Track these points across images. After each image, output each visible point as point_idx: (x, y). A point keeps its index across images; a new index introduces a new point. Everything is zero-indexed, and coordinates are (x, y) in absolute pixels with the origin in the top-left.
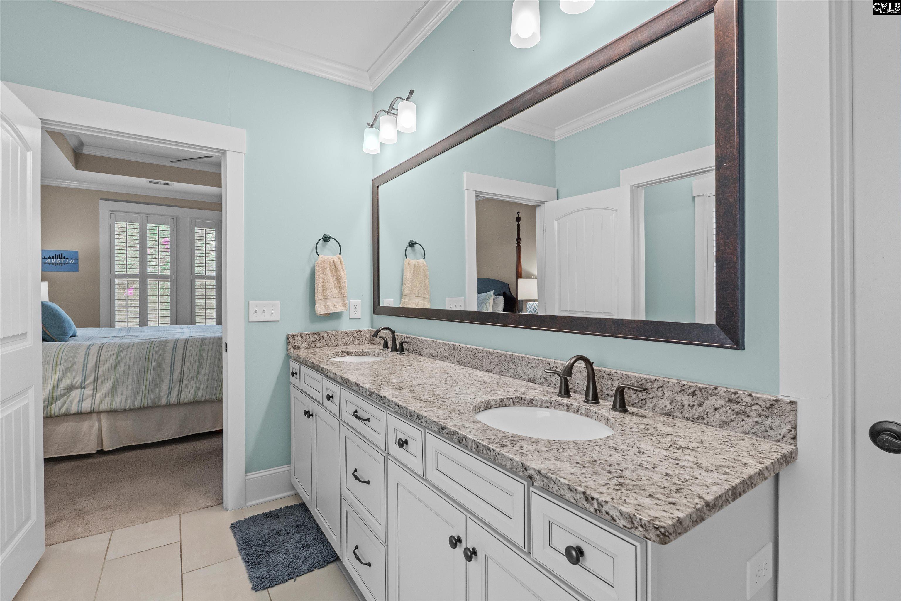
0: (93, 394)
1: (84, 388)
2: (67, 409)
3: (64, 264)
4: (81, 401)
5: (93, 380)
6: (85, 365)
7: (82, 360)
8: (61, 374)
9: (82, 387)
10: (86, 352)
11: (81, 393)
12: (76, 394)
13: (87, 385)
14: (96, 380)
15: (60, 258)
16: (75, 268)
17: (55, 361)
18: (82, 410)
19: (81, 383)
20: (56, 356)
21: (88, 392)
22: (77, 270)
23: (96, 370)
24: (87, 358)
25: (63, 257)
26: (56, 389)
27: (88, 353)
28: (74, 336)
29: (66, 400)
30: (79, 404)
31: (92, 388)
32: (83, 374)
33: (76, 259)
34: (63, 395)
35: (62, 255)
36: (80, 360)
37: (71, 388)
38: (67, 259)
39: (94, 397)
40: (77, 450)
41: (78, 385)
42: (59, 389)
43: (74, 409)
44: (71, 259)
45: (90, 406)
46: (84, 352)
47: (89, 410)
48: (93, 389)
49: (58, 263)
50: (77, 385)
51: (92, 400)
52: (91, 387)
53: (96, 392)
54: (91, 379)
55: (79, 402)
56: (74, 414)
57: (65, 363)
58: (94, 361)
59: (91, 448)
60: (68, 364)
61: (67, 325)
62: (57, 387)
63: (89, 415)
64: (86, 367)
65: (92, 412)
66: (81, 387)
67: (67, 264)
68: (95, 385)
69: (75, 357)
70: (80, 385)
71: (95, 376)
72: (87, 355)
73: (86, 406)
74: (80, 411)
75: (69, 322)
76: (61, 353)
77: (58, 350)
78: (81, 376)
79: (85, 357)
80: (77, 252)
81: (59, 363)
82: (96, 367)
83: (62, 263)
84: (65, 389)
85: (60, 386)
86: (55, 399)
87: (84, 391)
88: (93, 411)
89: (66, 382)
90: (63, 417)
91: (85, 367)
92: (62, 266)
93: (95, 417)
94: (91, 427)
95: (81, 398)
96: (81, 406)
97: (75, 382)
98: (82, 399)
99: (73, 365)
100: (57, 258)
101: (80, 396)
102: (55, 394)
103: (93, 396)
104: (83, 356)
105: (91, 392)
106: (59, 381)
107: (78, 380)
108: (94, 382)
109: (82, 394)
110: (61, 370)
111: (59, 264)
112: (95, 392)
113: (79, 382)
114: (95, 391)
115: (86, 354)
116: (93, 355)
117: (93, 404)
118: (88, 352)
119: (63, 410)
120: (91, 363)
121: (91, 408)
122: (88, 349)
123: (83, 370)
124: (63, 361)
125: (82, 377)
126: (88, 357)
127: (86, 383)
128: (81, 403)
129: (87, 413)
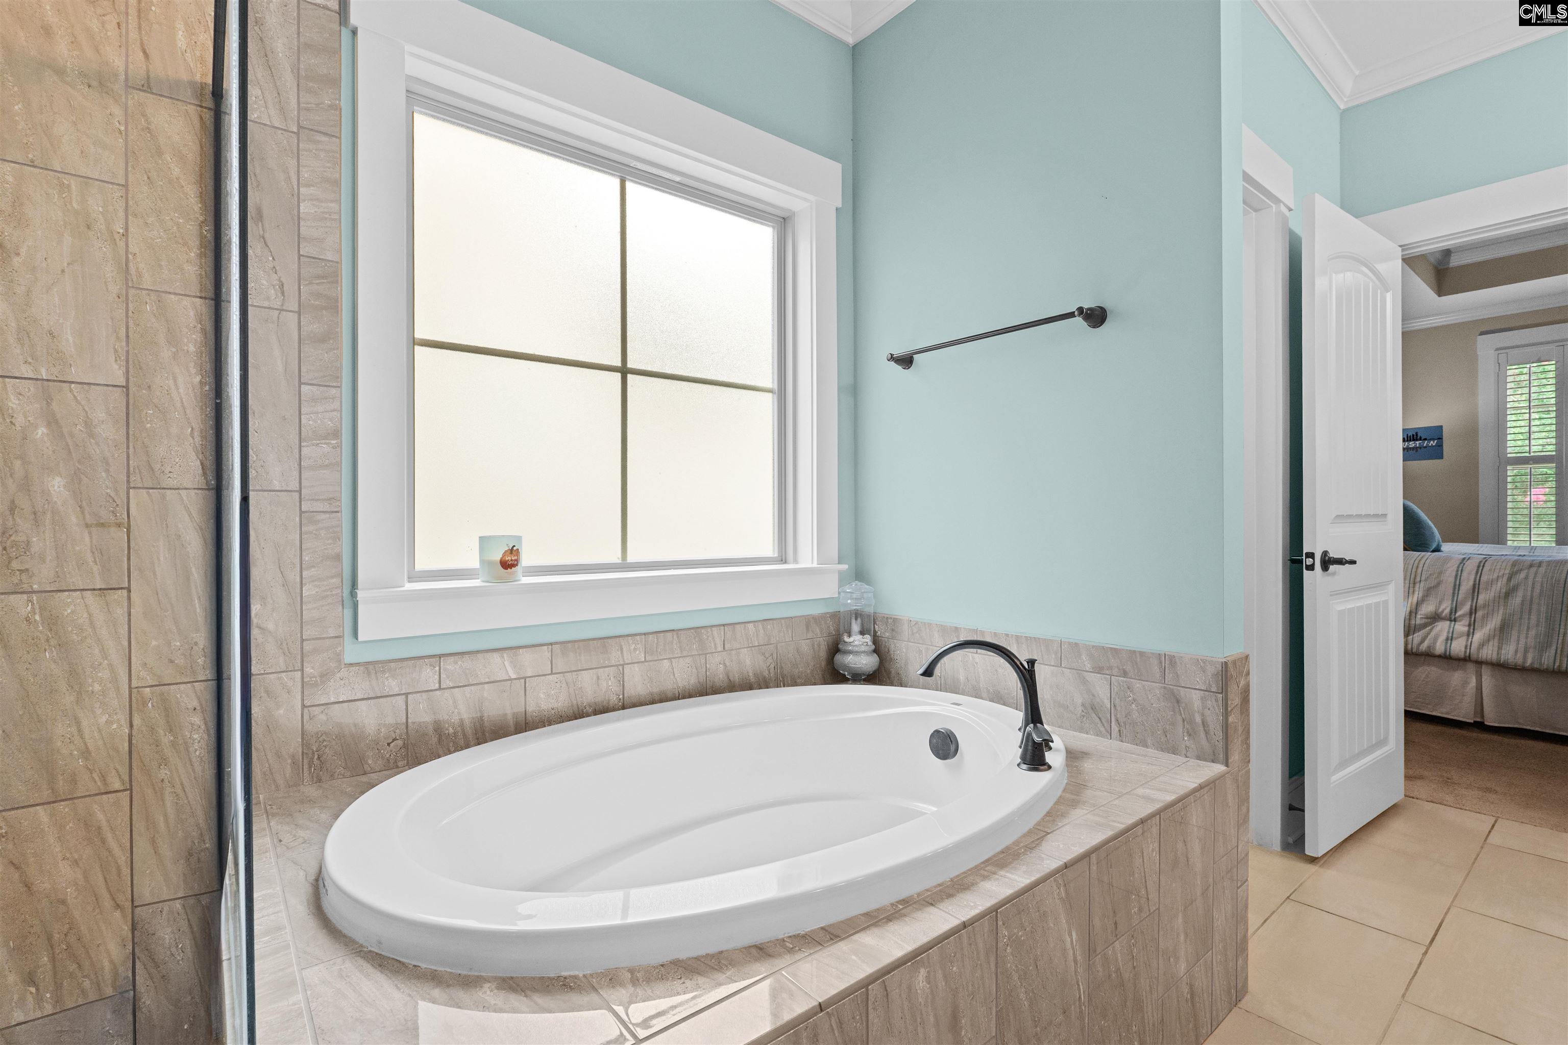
0: (1469, 631)
1: (1455, 620)
2: (1429, 647)
3: (1420, 448)
4: (1450, 639)
5: (1468, 611)
6: (1456, 587)
7: (1452, 580)
8: (1421, 595)
9: (1452, 618)
10: (1458, 567)
11: (1450, 627)
12: (1442, 628)
13: (1460, 616)
14: (1474, 611)
15: (1414, 440)
16: (1437, 453)
17: (1413, 576)
18: (1452, 652)
19: (1451, 613)
20: (1414, 570)
21: (1461, 627)
22: (1440, 456)
23: (1473, 596)
24: (1459, 577)
25: (1419, 438)
26: (1413, 615)
27: (1462, 570)
28: (1437, 550)
29: (1428, 634)
30: (1446, 643)
31: (1467, 623)
32: (1453, 601)
33: (1439, 439)
34: (1424, 626)
35: (1417, 435)
36: (1449, 577)
37: (1435, 618)
38: (1425, 439)
39: (1471, 637)
40: (1444, 710)
41: (1446, 615)
42: (1419, 616)
43: (1439, 648)
44: (1431, 439)
45: (1463, 649)
46: (1455, 568)
47: (1462, 655)
48: (1469, 625)
49: (1411, 448)
50: (1444, 614)
51: (1467, 640)
52: (1466, 621)
53: (1474, 630)
54: (1466, 608)
55: (1447, 639)
56: (1440, 656)
57: (1426, 580)
58: (1471, 583)
59: (1463, 712)
60: (1432, 583)
61: (1427, 533)
62: (1416, 614)
63: (1461, 663)
64: (1459, 591)
65: (1466, 660)
66: (1450, 618)
67: (1425, 447)
68: (1473, 619)
69: (1441, 573)
70: (1448, 615)
71: (1471, 606)
72: (1460, 572)
73: (1458, 647)
74: (1448, 654)
75: (1430, 528)
76: (1421, 565)
77: (1417, 562)
78: (1450, 602)
79: (1456, 575)
80: (1441, 427)
81: (1418, 579)
82: (1474, 591)
83: (1417, 448)
84: (1427, 618)
85: (1419, 613)
86: (1412, 629)
87: (1454, 625)
88: (1468, 658)
89: (1428, 608)
90: (1423, 657)
91: (1457, 590)
92: (1417, 451)
93: (1471, 667)
94: (1465, 683)
95: (1450, 635)
96: (1450, 646)
97: (1441, 610)
98: (1452, 637)
99: (1438, 584)
100: (1410, 441)
101: (1448, 632)
102: (1413, 622)
103: (1468, 635)
104: (1454, 574)
105: (1466, 629)
106: (1418, 604)
107: (1446, 608)
108: (1471, 614)
109: (1452, 629)
110: (1421, 590)
111: (1413, 449)
112: (1472, 631)
113: (1447, 611)
114: (1472, 627)
115: (1457, 571)
116: (1469, 574)
117: (1469, 647)
118: (1460, 569)
119: (1424, 647)
120: (1466, 586)
121: (1465, 652)
122: (1461, 563)
123: (1454, 593)
124: (1423, 578)
125: (1452, 604)
126: (1461, 576)
127: (1458, 614)
128: (1449, 642)
129: (1459, 660)
